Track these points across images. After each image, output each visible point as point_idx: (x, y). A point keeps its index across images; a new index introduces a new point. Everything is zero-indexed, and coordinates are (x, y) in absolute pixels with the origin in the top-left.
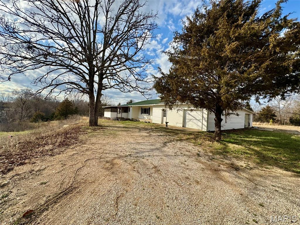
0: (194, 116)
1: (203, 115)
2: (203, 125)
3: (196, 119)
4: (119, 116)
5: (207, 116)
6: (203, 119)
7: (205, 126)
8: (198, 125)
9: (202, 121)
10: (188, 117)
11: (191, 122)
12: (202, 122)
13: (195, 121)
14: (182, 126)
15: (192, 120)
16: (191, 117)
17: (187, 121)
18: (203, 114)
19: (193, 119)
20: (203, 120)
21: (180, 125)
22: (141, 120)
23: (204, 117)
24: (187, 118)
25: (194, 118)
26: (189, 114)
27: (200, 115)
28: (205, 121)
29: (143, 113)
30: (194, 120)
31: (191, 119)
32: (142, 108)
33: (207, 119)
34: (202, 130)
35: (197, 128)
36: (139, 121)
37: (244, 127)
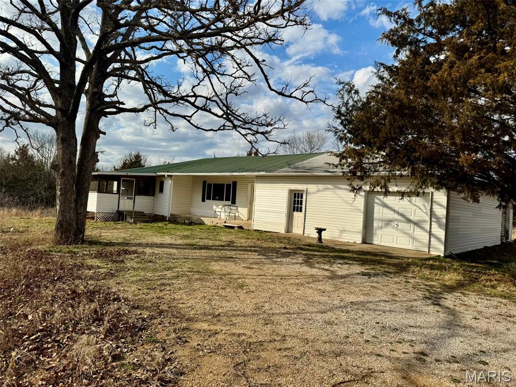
0: (401, 211)
1: (431, 208)
2: (432, 239)
3: (409, 221)
4: (126, 204)
5: (445, 212)
6: (433, 219)
7: (439, 239)
8: (414, 239)
9: (431, 225)
10: (379, 212)
11: (389, 230)
12: (430, 228)
13: (404, 226)
14: (359, 240)
15: (393, 224)
16: (390, 215)
17: (376, 224)
18: (432, 205)
19: (397, 220)
20: (433, 223)
21: (354, 238)
22: (207, 221)
23: (435, 215)
24: (375, 215)
25: (399, 217)
26: (385, 206)
27: (422, 208)
28: (440, 226)
29: (209, 198)
30: (401, 221)
31: (391, 221)
32: (204, 182)
33: (444, 221)
34: (429, 251)
35: (410, 247)
36: (202, 223)
37: (499, 243)
